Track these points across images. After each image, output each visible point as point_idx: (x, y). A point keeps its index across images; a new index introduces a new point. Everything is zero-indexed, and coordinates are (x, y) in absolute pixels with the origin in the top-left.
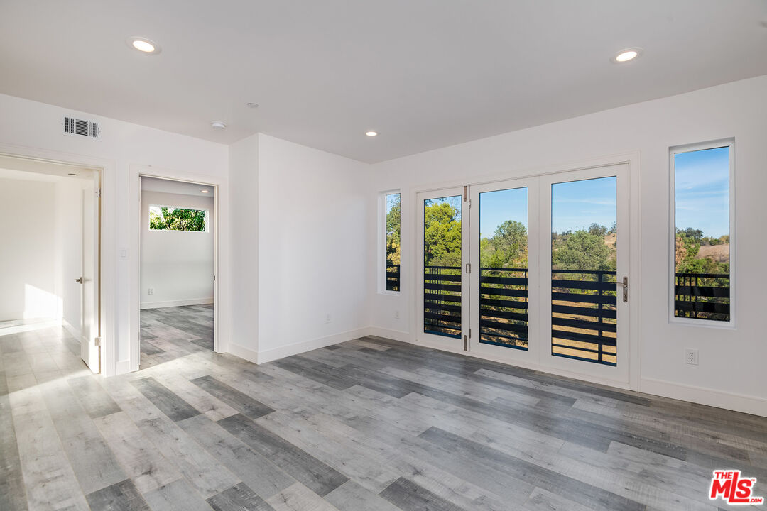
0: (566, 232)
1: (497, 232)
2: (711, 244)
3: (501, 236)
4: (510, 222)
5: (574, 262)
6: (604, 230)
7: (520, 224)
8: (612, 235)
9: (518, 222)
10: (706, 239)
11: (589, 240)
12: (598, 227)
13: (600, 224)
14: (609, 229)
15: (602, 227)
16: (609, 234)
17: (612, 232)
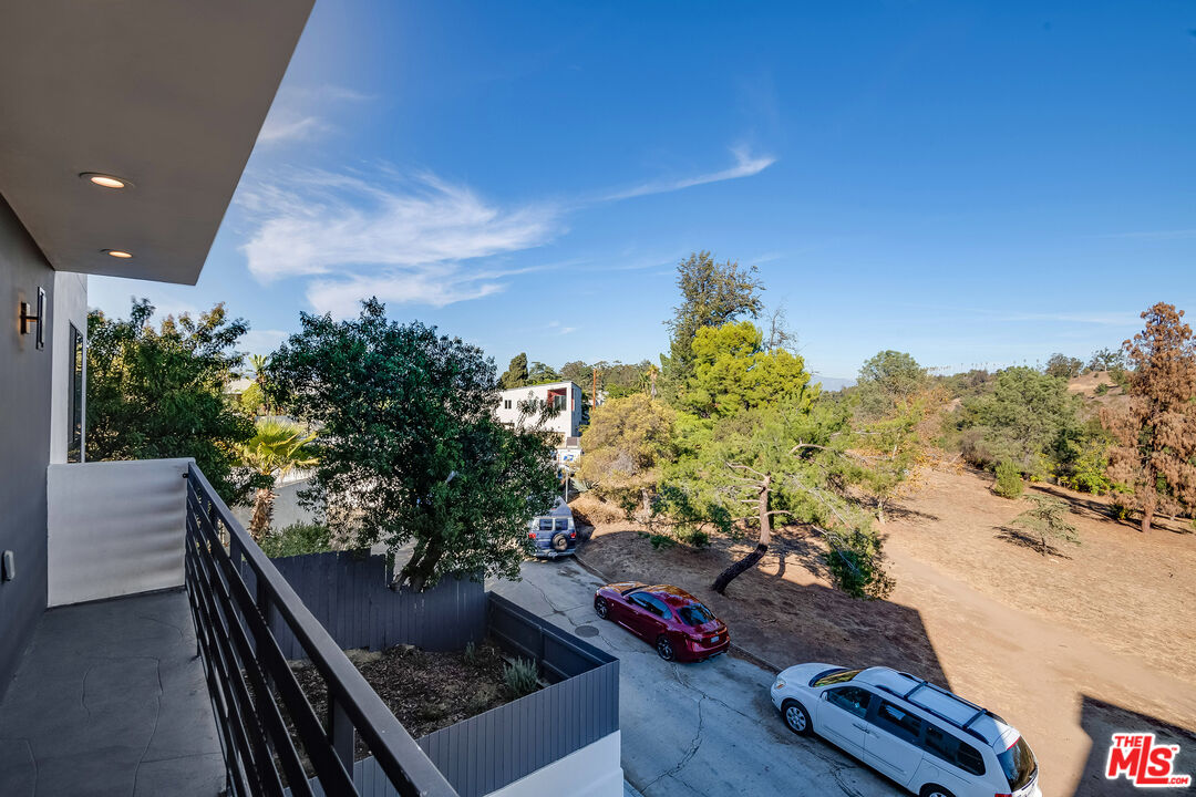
1: (865, 371)
3: (871, 379)
4: (888, 354)
5: (1007, 424)
6: (1078, 365)
7: (907, 356)
8: (1094, 373)
9: (903, 352)
11: (1037, 384)
12: (1065, 360)
13: (1069, 355)
14: (1087, 363)
15: (1073, 359)
16: (1086, 373)
17: (1092, 368)
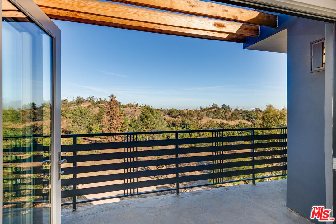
0: (64, 100)
2: (124, 108)
6: (84, 99)
8: (87, 102)
10: (122, 105)
12: (81, 98)
13: (82, 97)
14: (86, 99)
15: (83, 98)
16: (86, 102)
17: (87, 101)
